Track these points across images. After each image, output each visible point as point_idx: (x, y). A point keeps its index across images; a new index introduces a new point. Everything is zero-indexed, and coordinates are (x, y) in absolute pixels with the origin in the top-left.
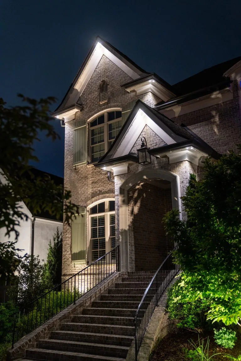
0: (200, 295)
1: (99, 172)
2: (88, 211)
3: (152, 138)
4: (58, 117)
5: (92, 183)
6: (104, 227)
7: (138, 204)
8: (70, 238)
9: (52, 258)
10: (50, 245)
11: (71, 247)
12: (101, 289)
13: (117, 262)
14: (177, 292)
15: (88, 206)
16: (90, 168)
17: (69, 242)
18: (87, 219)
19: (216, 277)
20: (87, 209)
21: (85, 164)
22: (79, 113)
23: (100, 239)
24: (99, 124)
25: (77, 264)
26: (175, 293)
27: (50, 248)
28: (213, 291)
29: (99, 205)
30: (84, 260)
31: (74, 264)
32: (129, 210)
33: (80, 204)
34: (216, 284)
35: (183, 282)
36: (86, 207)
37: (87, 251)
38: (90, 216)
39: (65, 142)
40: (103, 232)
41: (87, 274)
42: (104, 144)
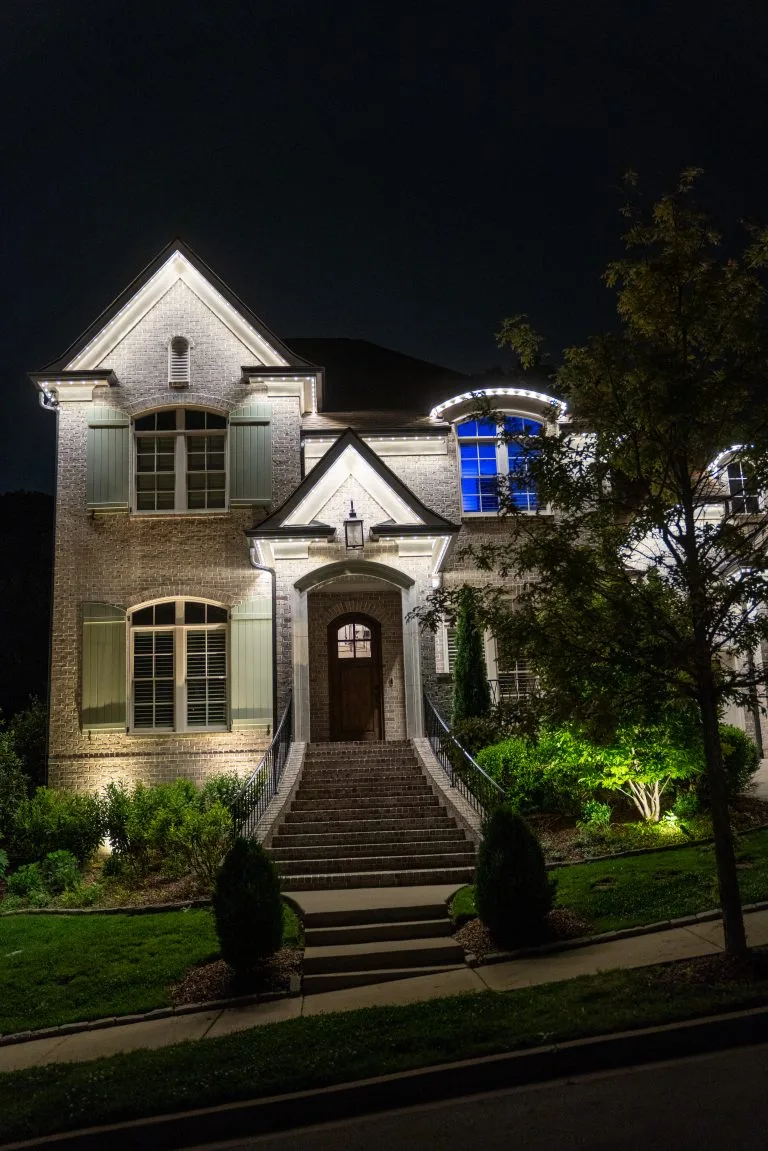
2: (130, 618)
4: (45, 385)
5: (144, 557)
8: (74, 674)
15: (128, 606)
16: (136, 522)
17: (73, 683)
18: (127, 634)
20: (127, 615)
21: (123, 510)
23: (158, 681)
24: (160, 428)
25: (98, 732)
30: (121, 724)
31: (90, 733)
33: (106, 600)
36: (123, 609)
37: (127, 704)
38: (132, 629)
39: (60, 448)
40: (167, 667)
41: (126, 755)
42: (173, 476)
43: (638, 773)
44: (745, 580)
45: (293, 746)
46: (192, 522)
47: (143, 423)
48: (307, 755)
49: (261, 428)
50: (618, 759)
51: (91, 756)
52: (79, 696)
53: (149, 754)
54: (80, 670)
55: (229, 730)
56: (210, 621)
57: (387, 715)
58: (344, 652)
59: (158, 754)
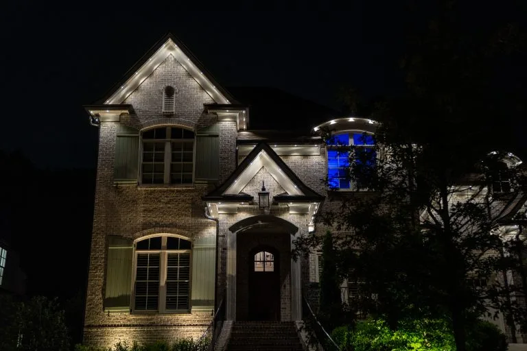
2: (135, 245)
8: (102, 277)
15: (135, 239)
16: (141, 190)
17: (101, 283)
18: (133, 255)
22: (127, 116)
23: (150, 283)
24: (157, 138)
25: (114, 312)
29: (153, 239)
30: (127, 307)
31: (109, 312)
36: (133, 241)
37: (132, 296)
38: (137, 252)
39: (100, 148)
40: (156, 274)
41: (130, 326)
42: (164, 165)
43: (427, 347)
44: (477, 236)
45: (226, 322)
46: (173, 191)
47: (148, 134)
48: (233, 329)
49: (215, 138)
50: (415, 339)
51: (109, 326)
52: (104, 290)
53: (142, 326)
54: (105, 275)
55: (189, 312)
56: (181, 248)
57: (282, 306)
58: (258, 267)
59: (148, 326)
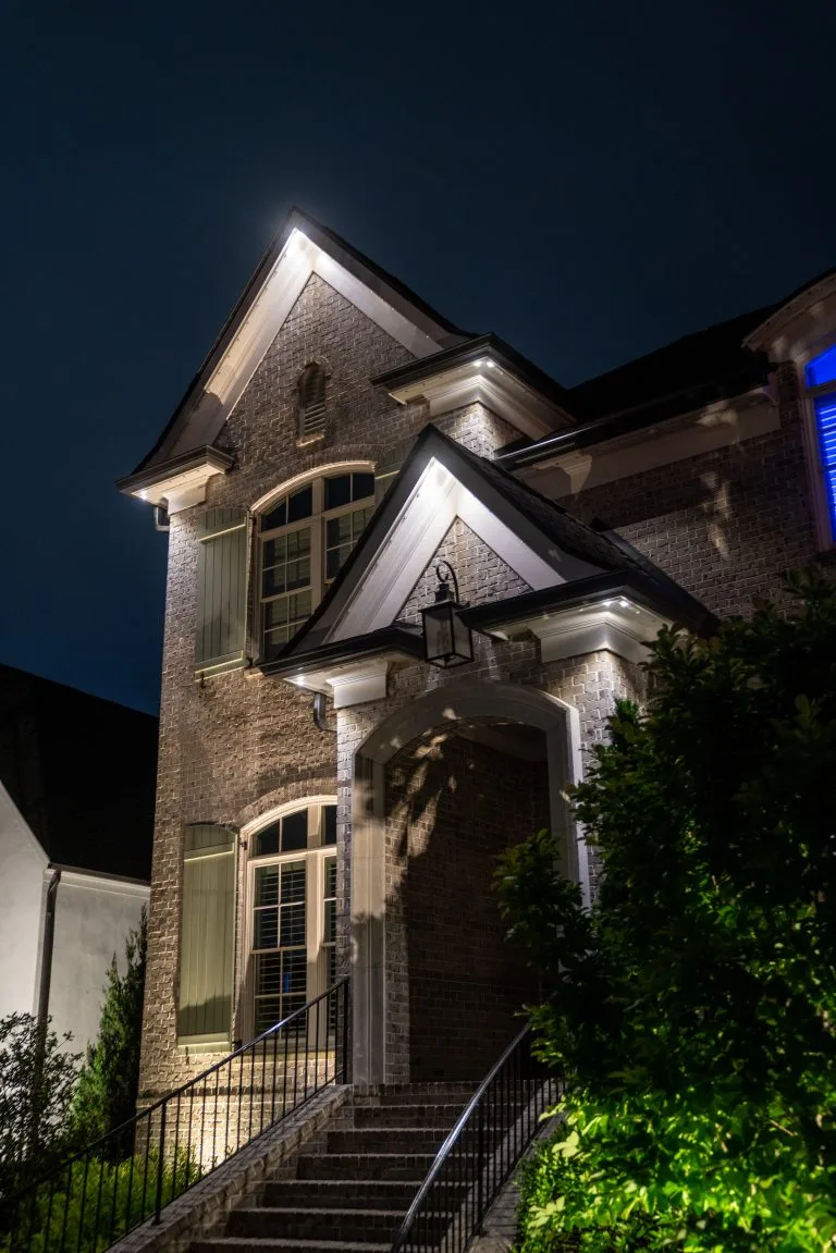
0: (637, 1194)
1: (289, 698)
2: (246, 843)
3: (479, 567)
4: (144, 495)
5: (263, 737)
6: (303, 906)
7: (428, 818)
9: (117, 1025)
10: (112, 975)
11: (177, 985)
12: (266, 1156)
13: (340, 1046)
14: (556, 1177)
15: (243, 825)
16: (254, 680)
17: (171, 965)
18: (241, 873)
19: (705, 1120)
20: (239, 839)
21: (237, 665)
22: (222, 481)
23: (286, 953)
24: (291, 521)
25: (198, 1051)
26: (550, 1181)
27: (110, 984)
28: (692, 1181)
29: (287, 820)
30: (225, 1035)
32: (388, 841)
33: (214, 818)
34: (703, 1150)
35: (574, 1139)
36: (236, 830)
37: (237, 999)
38: (250, 863)
39: (169, 586)
40: (297, 926)
53: (263, 1090)
54: (180, 941)
59: (275, 1091)
